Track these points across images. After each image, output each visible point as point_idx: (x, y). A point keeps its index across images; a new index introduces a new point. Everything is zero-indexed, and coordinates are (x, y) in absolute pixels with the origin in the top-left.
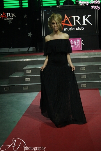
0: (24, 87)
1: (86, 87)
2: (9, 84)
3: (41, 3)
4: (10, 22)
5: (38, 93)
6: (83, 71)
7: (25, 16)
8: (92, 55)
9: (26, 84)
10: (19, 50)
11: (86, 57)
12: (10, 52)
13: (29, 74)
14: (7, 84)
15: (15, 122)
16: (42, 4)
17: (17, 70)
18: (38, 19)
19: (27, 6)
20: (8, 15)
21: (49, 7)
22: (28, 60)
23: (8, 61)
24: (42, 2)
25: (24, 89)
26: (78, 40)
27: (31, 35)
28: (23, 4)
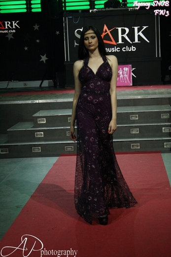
0: (33, 148)
1: (139, 148)
2: (8, 142)
3: (63, 5)
4: (10, 37)
5: (58, 157)
6: (134, 122)
7: (36, 27)
8: (149, 94)
9: (37, 143)
10: (25, 84)
11: (139, 97)
12: (9, 89)
13: (42, 125)
14: (5, 143)
15: (18, 207)
16: (65, 6)
17: (21, 119)
18: (58, 33)
19: (40, 10)
20: (7, 24)
21: (77, 11)
22: (41, 101)
23: (7, 103)
24: (65, 2)
25: (33, 151)
26: (126, 69)
27: (46, 59)
28: (32, 6)
